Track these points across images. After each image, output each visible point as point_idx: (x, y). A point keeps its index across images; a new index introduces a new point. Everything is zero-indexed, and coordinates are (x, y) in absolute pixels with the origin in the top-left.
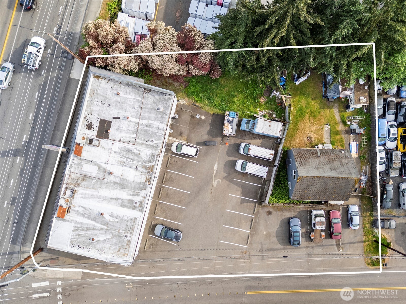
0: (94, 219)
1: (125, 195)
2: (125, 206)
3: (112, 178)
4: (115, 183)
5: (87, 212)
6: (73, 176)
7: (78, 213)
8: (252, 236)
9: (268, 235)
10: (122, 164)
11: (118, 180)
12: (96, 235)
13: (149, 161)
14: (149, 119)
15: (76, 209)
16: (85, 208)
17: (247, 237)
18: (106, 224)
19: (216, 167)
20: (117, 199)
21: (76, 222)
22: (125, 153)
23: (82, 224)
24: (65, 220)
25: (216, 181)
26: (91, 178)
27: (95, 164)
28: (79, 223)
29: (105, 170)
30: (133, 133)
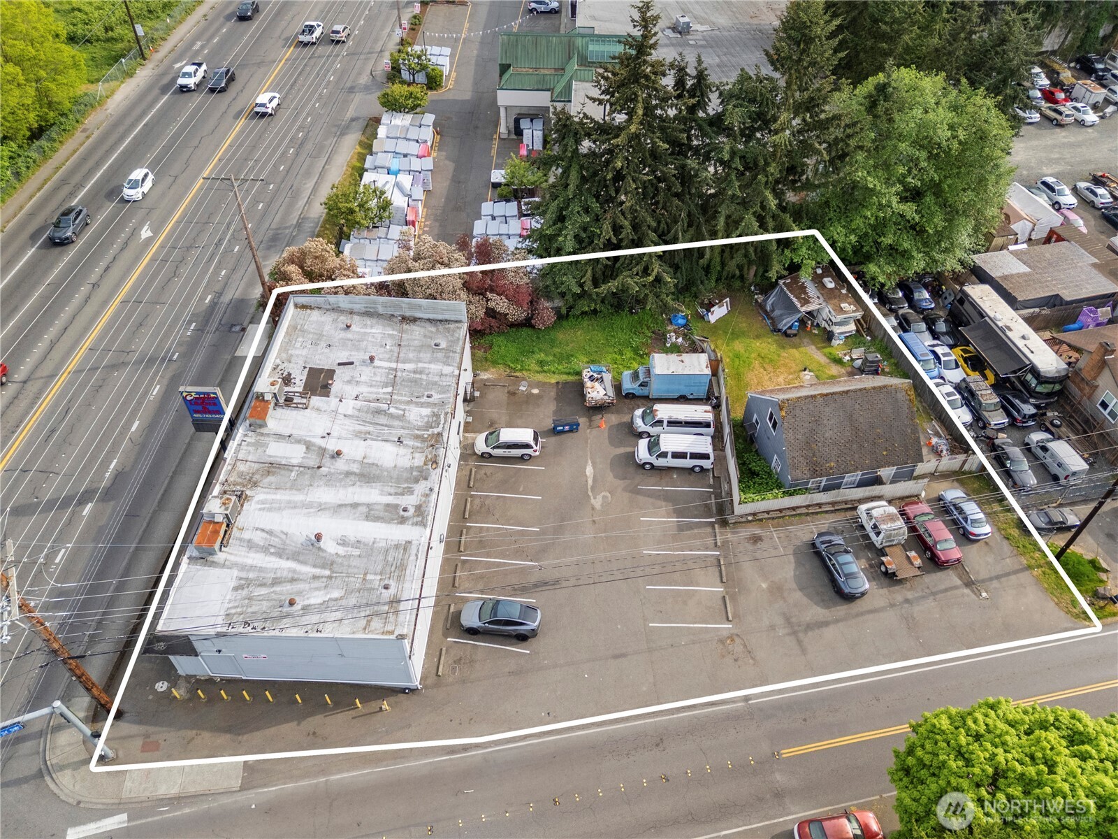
0: (295, 556)
1: (374, 495)
2: (377, 519)
3: (340, 465)
4: (348, 474)
5: (275, 541)
6: (242, 467)
7: (251, 545)
8: (733, 598)
9: (777, 590)
10: (365, 436)
11: (355, 468)
12: (300, 593)
13: (429, 426)
14: (419, 360)
15: (246, 535)
16: (270, 533)
17: (720, 602)
18: (329, 564)
19: (589, 470)
20: (355, 506)
21: (243, 567)
22: (369, 417)
23: (261, 570)
24: (213, 564)
25: (599, 498)
26: (288, 467)
27: (299, 441)
28: (252, 568)
29: (322, 451)
30: (386, 385)
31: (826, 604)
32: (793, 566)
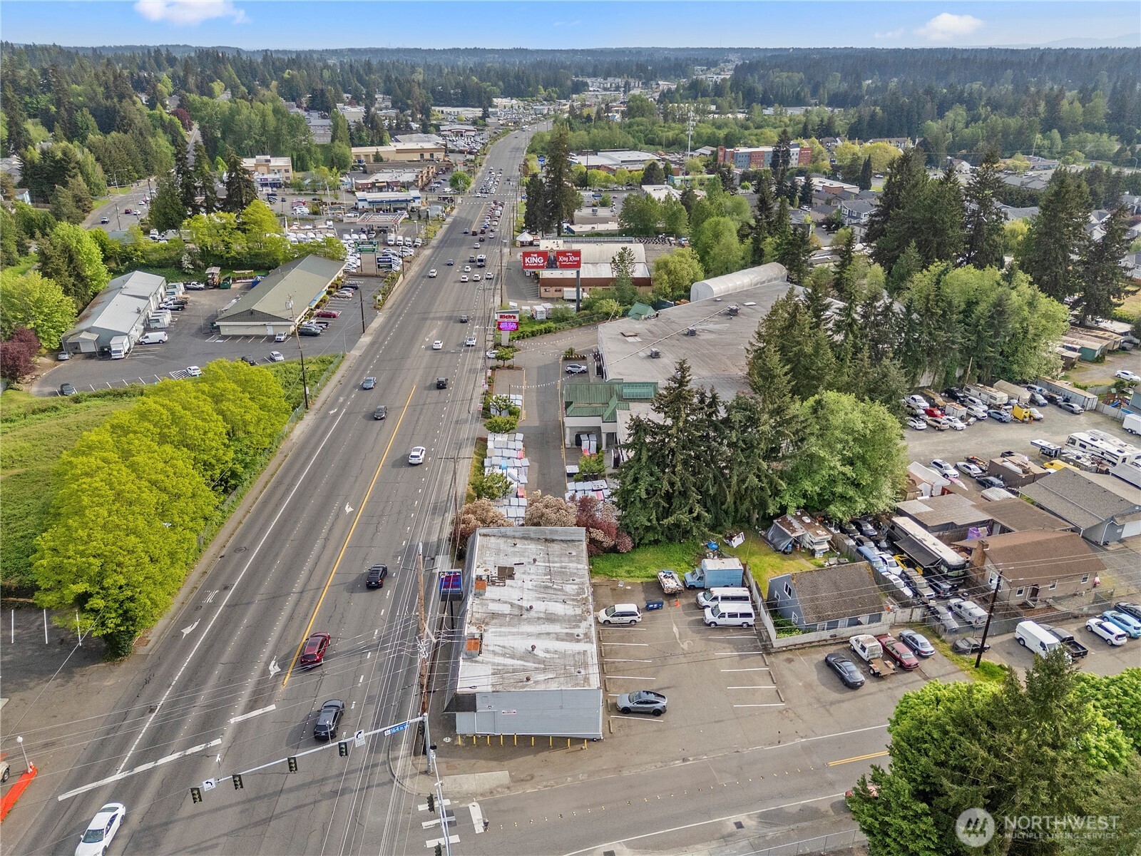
0: (521, 658)
1: (556, 628)
2: (563, 640)
3: (533, 614)
4: (539, 618)
5: (508, 651)
6: (477, 616)
7: (494, 653)
8: (783, 691)
9: (808, 686)
10: (543, 600)
11: (542, 615)
13: (578, 594)
14: (561, 562)
15: (491, 648)
16: (504, 647)
17: (775, 693)
18: (543, 662)
19: (675, 629)
20: (548, 634)
21: (494, 664)
22: (542, 590)
23: (504, 665)
24: (476, 662)
25: (686, 644)
26: (504, 615)
27: (506, 602)
28: (498, 665)
29: (521, 608)
30: (546, 575)
31: (840, 692)
32: (816, 673)
